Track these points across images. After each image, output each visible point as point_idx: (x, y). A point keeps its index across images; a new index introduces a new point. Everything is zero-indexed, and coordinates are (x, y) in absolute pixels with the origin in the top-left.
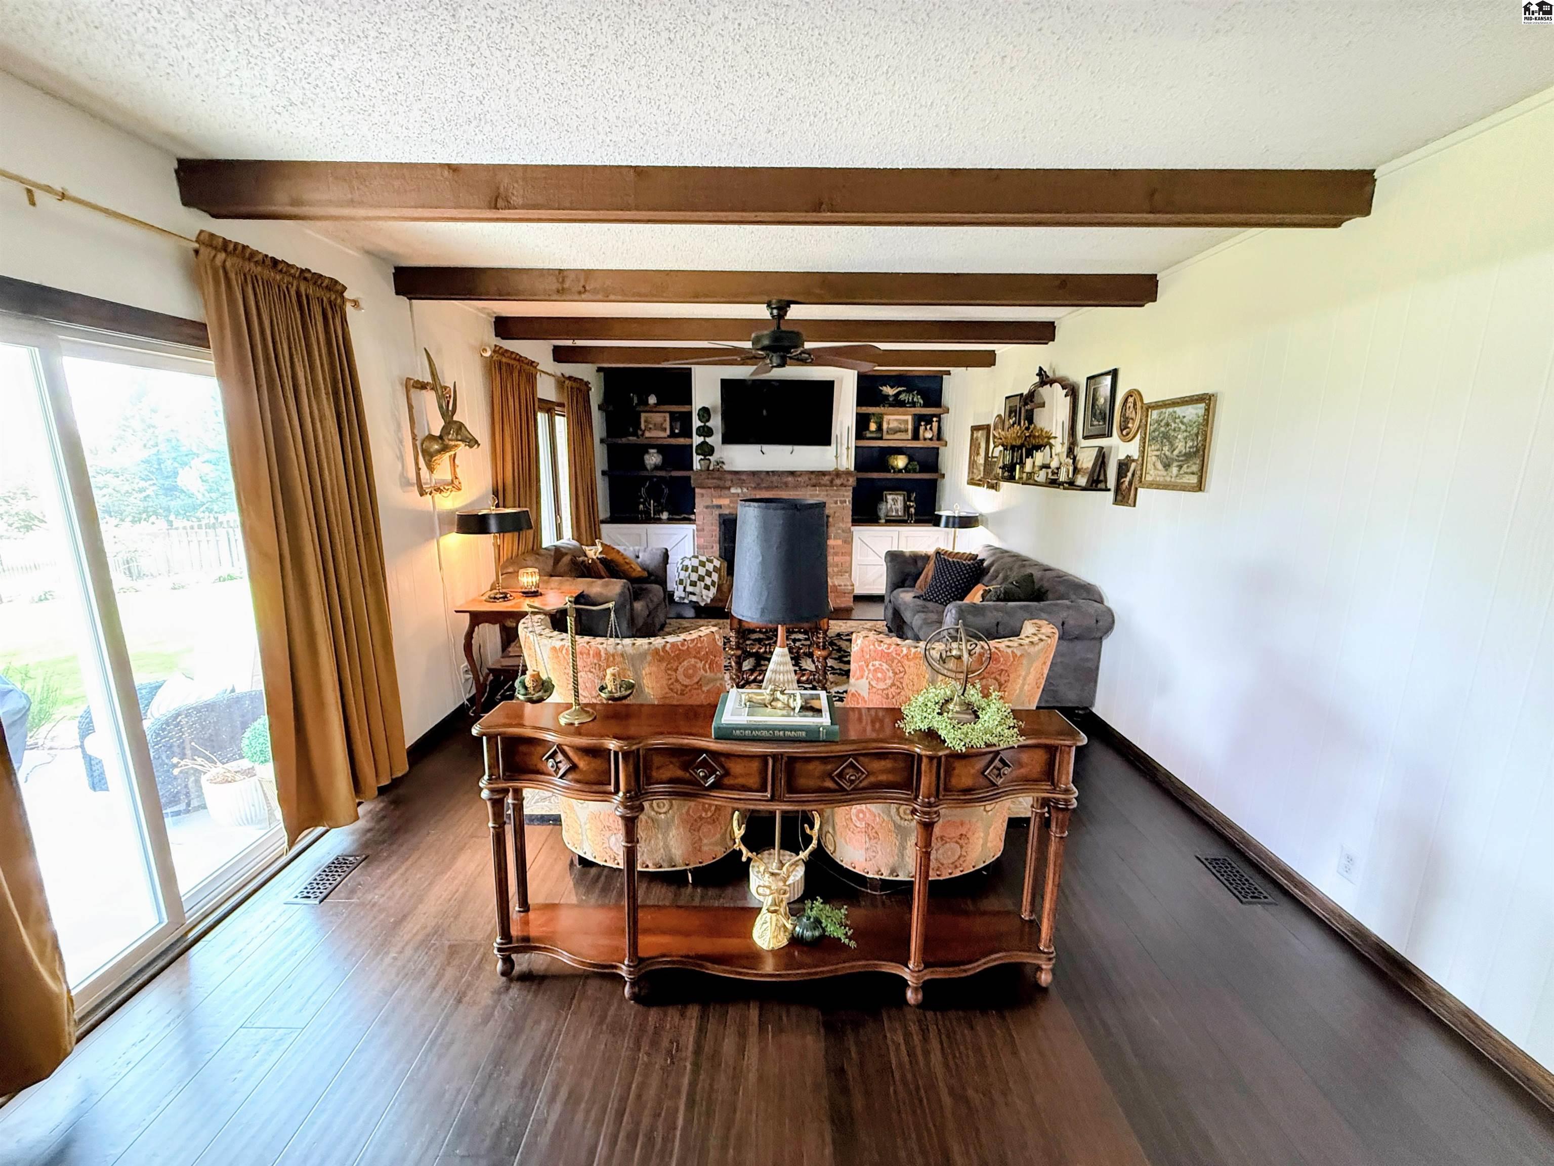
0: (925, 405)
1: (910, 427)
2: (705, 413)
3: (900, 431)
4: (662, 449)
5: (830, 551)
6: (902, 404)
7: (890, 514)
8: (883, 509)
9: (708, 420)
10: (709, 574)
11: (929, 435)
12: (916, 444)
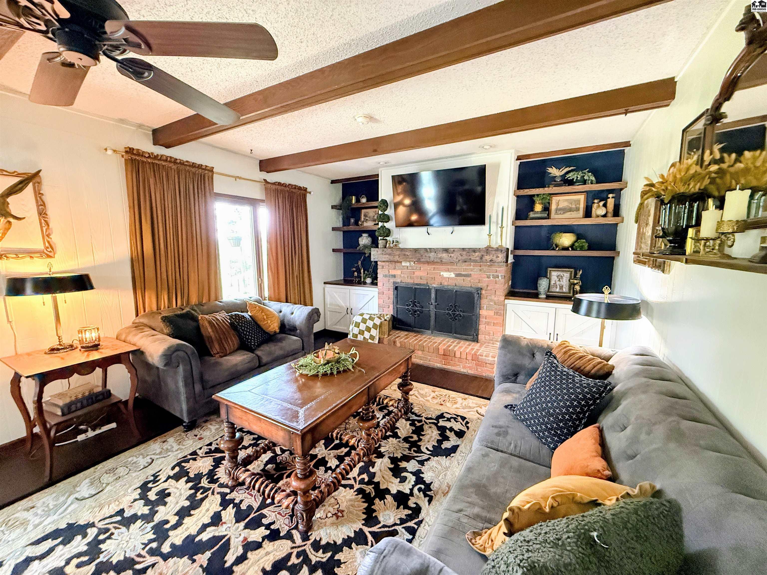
0: (599, 182)
1: (582, 206)
2: (383, 204)
3: (571, 210)
5: (482, 320)
6: (571, 183)
7: (552, 290)
8: (543, 284)
9: (386, 210)
10: (368, 329)
11: (602, 211)
12: (588, 221)
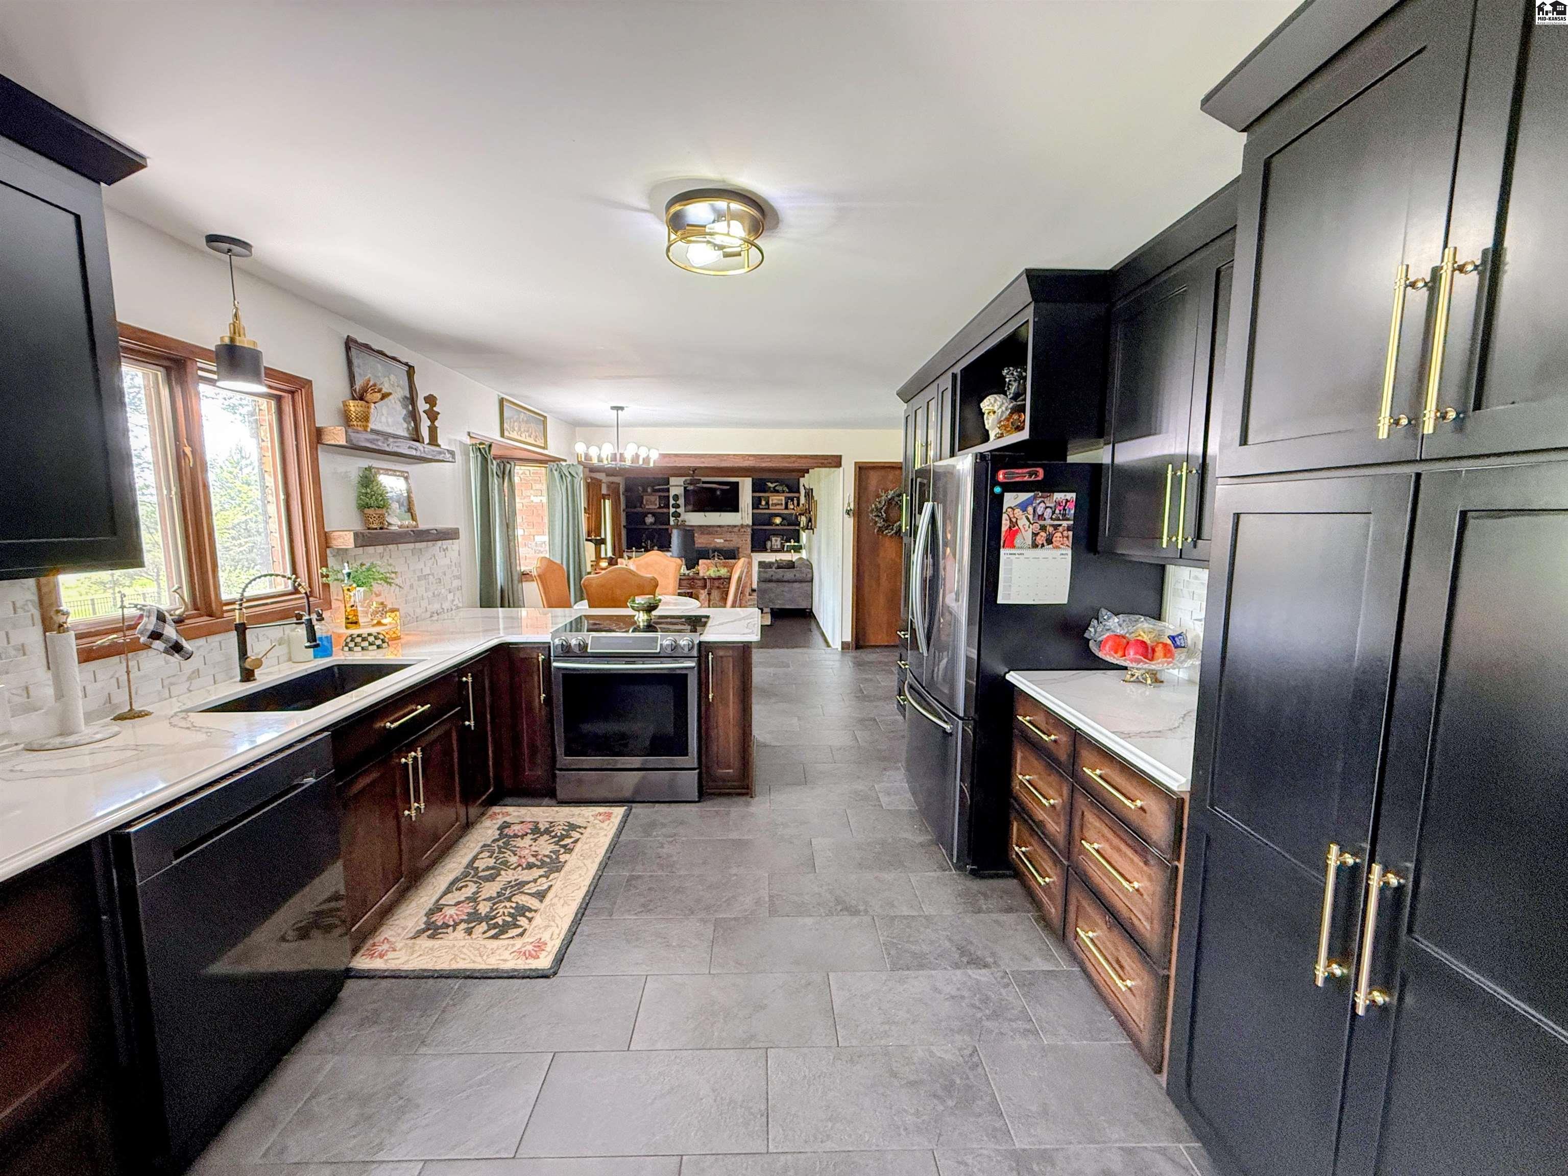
0: (790, 492)
1: (784, 502)
2: (676, 497)
3: (778, 505)
4: (654, 514)
6: (777, 491)
7: (772, 546)
8: (769, 544)
9: (678, 500)
11: (792, 507)
12: (786, 512)
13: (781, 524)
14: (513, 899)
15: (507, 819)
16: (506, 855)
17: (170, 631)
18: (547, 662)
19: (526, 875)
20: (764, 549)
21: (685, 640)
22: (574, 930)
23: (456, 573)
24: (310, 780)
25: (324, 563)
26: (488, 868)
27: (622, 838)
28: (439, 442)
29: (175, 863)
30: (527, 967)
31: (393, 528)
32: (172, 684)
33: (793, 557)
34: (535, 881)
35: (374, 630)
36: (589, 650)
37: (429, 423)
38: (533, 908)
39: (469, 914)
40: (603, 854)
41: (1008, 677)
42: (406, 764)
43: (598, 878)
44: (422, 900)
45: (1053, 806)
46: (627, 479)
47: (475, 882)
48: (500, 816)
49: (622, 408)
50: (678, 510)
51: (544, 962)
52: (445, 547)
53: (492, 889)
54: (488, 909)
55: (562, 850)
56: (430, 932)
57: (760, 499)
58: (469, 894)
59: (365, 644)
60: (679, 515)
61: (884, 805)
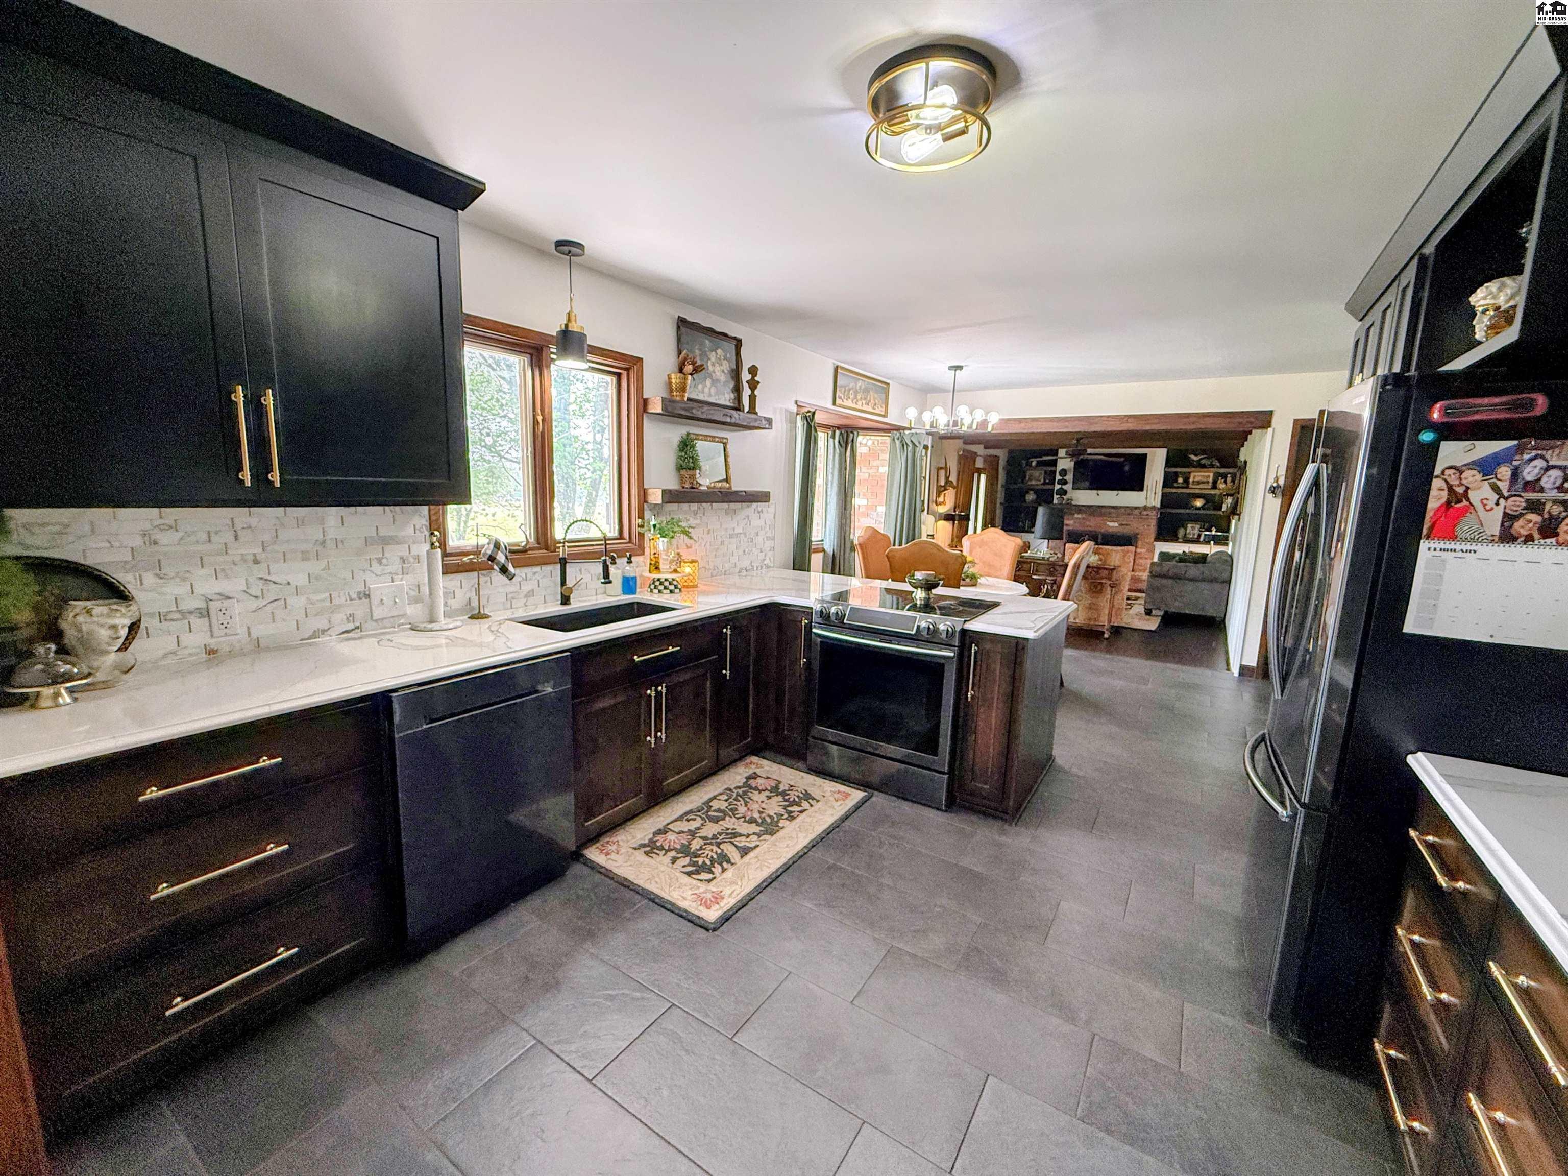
0: (1223, 466)
1: (1211, 480)
2: (1064, 472)
3: (1203, 483)
4: (1036, 492)
6: (1203, 466)
7: (1187, 536)
9: (1065, 475)
11: (1223, 486)
13: (1203, 507)
14: (721, 846)
15: (758, 771)
16: (738, 803)
17: (501, 557)
18: (809, 627)
19: (744, 828)
20: (1174, 538)
21: (944, 624)
22: (752, 896)
23: (769, 534)
24: (550, 690)
25: (641, 516)
26: (719, 810)
27: (847, 823)
28: (757, 410)
29: (425, 727)
30: (696, 913)
31: (702, 488)
32: (513, 598)
33: (1210, 549)
34: (748, 836)
35: (670, 576)
36: (845, 621)
37: (750, 392)
38: (732, 861)
39: (683, 845)
40: (818, 833)
41: (1410, 759)
42: (650, 696)
43: (801, 856)
44: (658, 819)
45: (1446, 1006)
46: (1011, 452)
47: (703, 819)
48: (753, 766)
49: (960, 368)
50: (1065, 487)
51: (711, 915)
52: (760, 509)
53: (711, 830)
54: (698, 847)
55: (786, 816)
56: (648, 849)
57: (1176, 475)
58: (692, 828)
59: (661, 587)
60: (1065, 492)
61: (1197, 896)
